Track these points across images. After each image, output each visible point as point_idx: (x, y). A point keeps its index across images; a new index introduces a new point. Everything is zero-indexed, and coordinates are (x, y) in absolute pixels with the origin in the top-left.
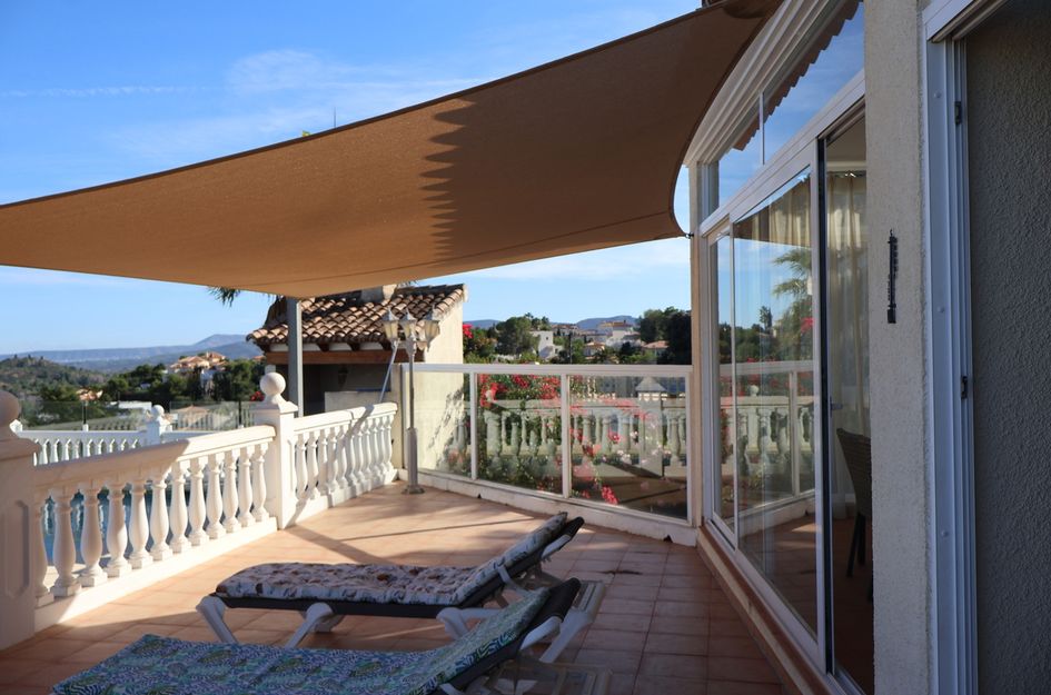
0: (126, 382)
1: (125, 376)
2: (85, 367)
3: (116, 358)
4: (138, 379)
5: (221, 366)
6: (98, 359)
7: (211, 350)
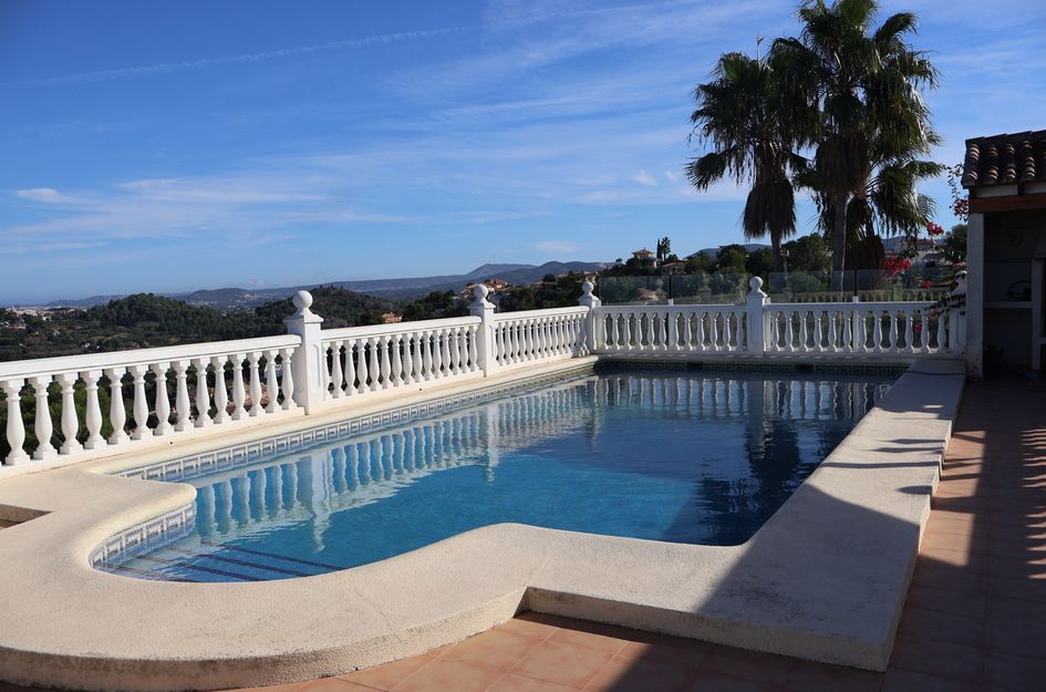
0: (422, 307)
1: (420, 302)
2: (377, 296)
3: (401, 288)
4: (431, 304)
5: (506, 292)
6: (385, 289)
7: (494, 277)
